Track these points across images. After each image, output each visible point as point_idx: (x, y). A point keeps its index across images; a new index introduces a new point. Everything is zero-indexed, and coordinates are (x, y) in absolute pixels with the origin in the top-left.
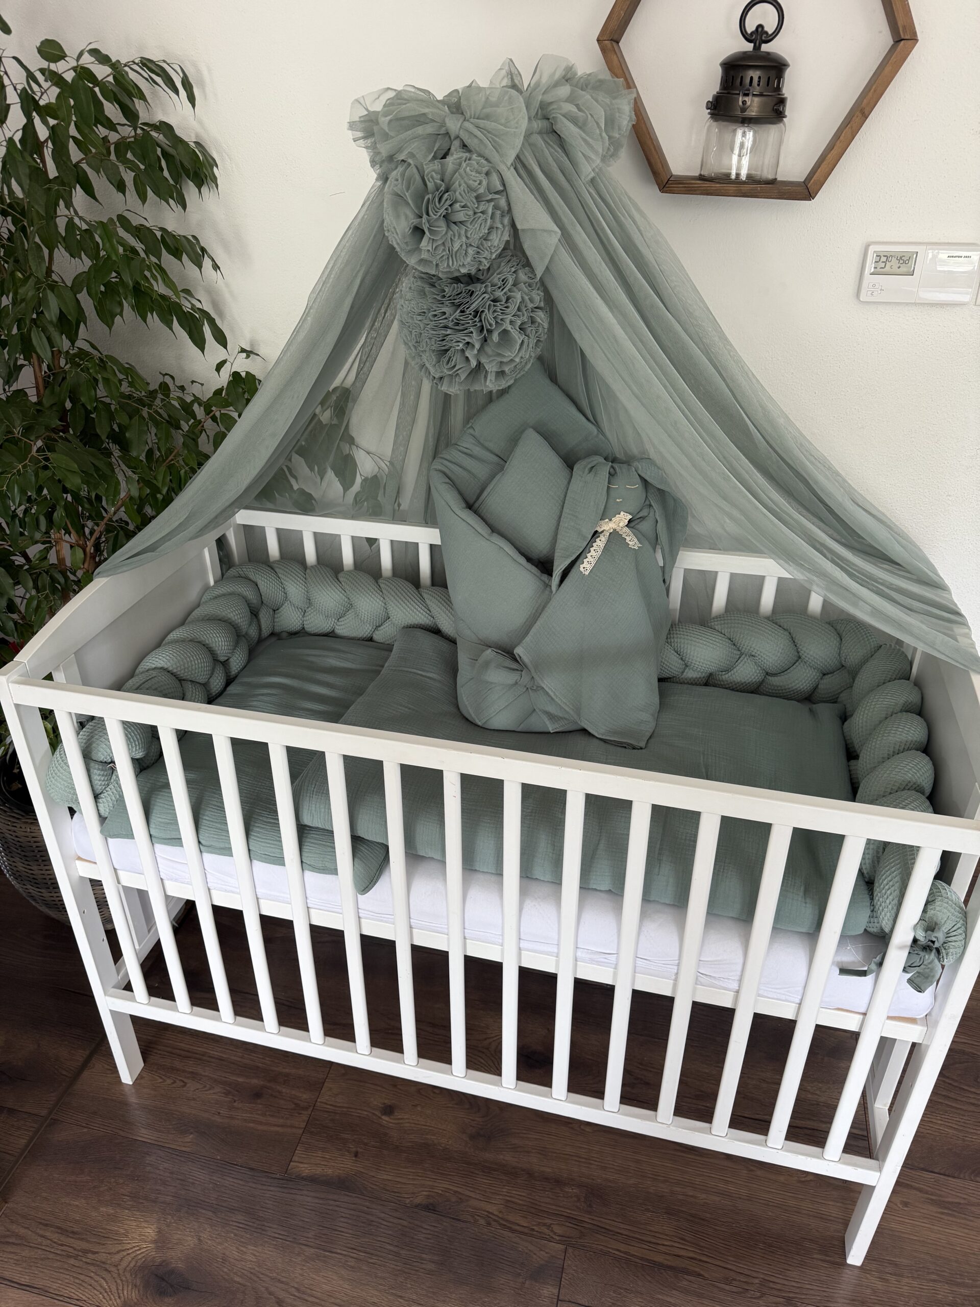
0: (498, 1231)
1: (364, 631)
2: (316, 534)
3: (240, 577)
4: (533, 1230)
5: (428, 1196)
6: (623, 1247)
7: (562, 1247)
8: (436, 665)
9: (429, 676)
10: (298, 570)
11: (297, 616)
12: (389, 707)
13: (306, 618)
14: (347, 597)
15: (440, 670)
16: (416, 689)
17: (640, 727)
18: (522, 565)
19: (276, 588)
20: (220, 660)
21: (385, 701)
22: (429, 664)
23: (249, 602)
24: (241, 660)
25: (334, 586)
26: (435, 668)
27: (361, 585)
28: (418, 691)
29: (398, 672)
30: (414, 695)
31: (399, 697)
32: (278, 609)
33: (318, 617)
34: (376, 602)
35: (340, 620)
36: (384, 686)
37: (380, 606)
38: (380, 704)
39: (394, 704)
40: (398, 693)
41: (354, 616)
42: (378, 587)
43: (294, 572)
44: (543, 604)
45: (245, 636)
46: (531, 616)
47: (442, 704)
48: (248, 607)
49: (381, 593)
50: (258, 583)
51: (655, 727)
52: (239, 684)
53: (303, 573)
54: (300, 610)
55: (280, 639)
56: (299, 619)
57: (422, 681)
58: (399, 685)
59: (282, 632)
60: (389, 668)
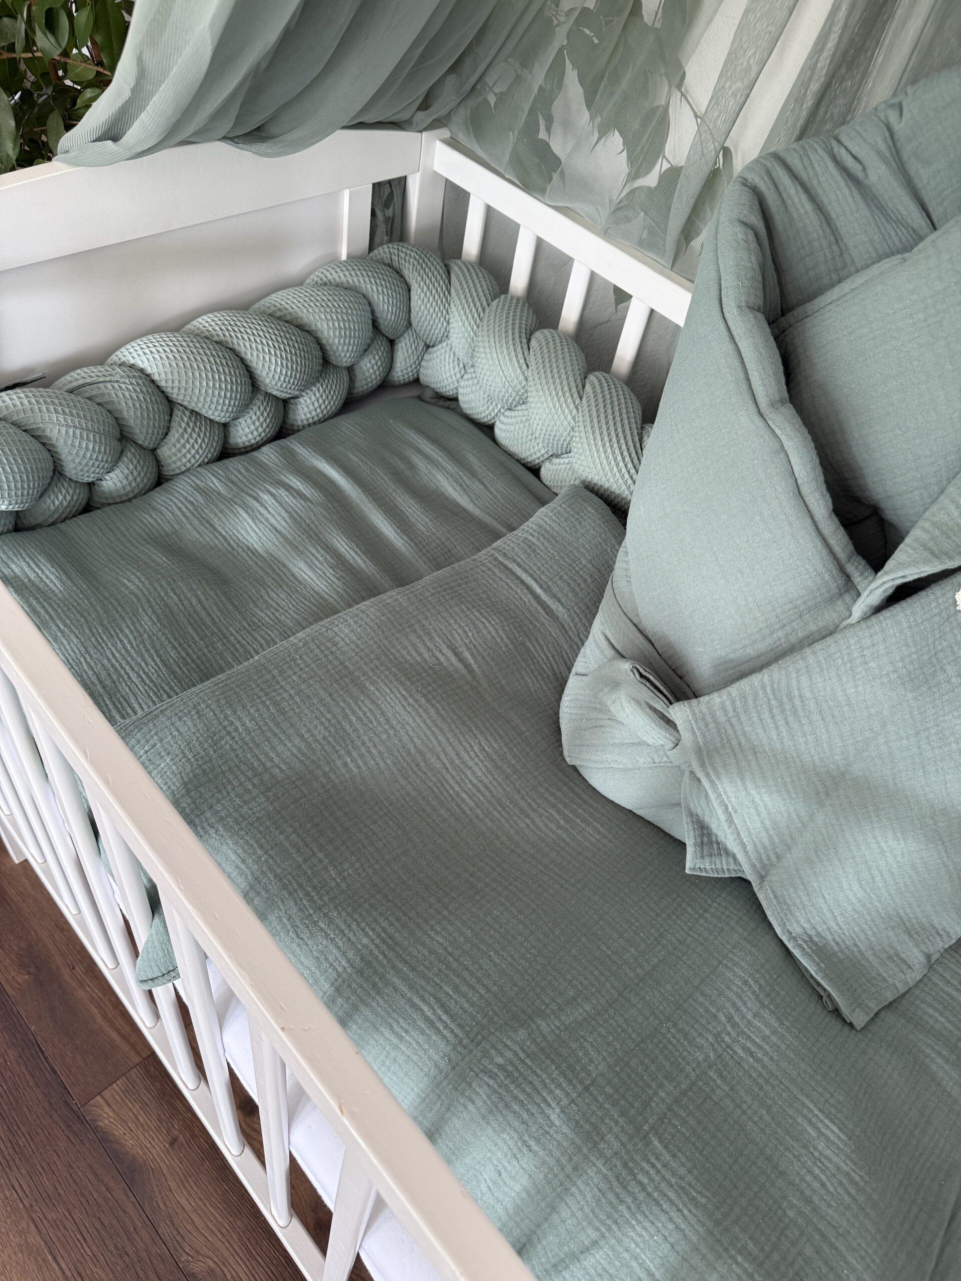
1: (530, 451)
2: (540, 244)
3: (390, 266)
5: (213, 1271)
8: (577, 589)
9: (548, 607)
10: (481, 294)
11: (452, 372)
12: (425, 638)
13: (462, 383)
14: (526, 379)
15: (577, 604)
16: (505, 623)
17: (881, 971)
18: (812, 518)
19: (437, 309)
20: (268, 395)
21: (426, 623)
22: (566, 582)
23: (378, 314)
24: (320, 407)
25: (515, 350)
26: (570, 595)
27: (555, 370)
28: (507, 628)
29: (501, 570)
30: (493, 637)
31: (460, 626)
32: (433, 346)
33: (476, 391)
34: (563, 412)
35: (508, 413)
36: (452, 588)
37: (565, 423)
38: (412, 625)
39: (439, 636)
40: (467, 616)
41: (524, 419)
42: (580, 386)
43: (474, 294)
44: (812, 627)
45: (350, 370)
46: (769, 641)
47: (535, 676)
48: (371, 322)
49: (578, 401)
50: (412, 288)
51: (916, 985)
52: (282, 448)
53: (485, 303)
54: (461, 365)
55: (420, 398)
56: (454, 378)
57: (530, 611)
58: (480, 600)
59: (428, 387)
60: (493, 555)
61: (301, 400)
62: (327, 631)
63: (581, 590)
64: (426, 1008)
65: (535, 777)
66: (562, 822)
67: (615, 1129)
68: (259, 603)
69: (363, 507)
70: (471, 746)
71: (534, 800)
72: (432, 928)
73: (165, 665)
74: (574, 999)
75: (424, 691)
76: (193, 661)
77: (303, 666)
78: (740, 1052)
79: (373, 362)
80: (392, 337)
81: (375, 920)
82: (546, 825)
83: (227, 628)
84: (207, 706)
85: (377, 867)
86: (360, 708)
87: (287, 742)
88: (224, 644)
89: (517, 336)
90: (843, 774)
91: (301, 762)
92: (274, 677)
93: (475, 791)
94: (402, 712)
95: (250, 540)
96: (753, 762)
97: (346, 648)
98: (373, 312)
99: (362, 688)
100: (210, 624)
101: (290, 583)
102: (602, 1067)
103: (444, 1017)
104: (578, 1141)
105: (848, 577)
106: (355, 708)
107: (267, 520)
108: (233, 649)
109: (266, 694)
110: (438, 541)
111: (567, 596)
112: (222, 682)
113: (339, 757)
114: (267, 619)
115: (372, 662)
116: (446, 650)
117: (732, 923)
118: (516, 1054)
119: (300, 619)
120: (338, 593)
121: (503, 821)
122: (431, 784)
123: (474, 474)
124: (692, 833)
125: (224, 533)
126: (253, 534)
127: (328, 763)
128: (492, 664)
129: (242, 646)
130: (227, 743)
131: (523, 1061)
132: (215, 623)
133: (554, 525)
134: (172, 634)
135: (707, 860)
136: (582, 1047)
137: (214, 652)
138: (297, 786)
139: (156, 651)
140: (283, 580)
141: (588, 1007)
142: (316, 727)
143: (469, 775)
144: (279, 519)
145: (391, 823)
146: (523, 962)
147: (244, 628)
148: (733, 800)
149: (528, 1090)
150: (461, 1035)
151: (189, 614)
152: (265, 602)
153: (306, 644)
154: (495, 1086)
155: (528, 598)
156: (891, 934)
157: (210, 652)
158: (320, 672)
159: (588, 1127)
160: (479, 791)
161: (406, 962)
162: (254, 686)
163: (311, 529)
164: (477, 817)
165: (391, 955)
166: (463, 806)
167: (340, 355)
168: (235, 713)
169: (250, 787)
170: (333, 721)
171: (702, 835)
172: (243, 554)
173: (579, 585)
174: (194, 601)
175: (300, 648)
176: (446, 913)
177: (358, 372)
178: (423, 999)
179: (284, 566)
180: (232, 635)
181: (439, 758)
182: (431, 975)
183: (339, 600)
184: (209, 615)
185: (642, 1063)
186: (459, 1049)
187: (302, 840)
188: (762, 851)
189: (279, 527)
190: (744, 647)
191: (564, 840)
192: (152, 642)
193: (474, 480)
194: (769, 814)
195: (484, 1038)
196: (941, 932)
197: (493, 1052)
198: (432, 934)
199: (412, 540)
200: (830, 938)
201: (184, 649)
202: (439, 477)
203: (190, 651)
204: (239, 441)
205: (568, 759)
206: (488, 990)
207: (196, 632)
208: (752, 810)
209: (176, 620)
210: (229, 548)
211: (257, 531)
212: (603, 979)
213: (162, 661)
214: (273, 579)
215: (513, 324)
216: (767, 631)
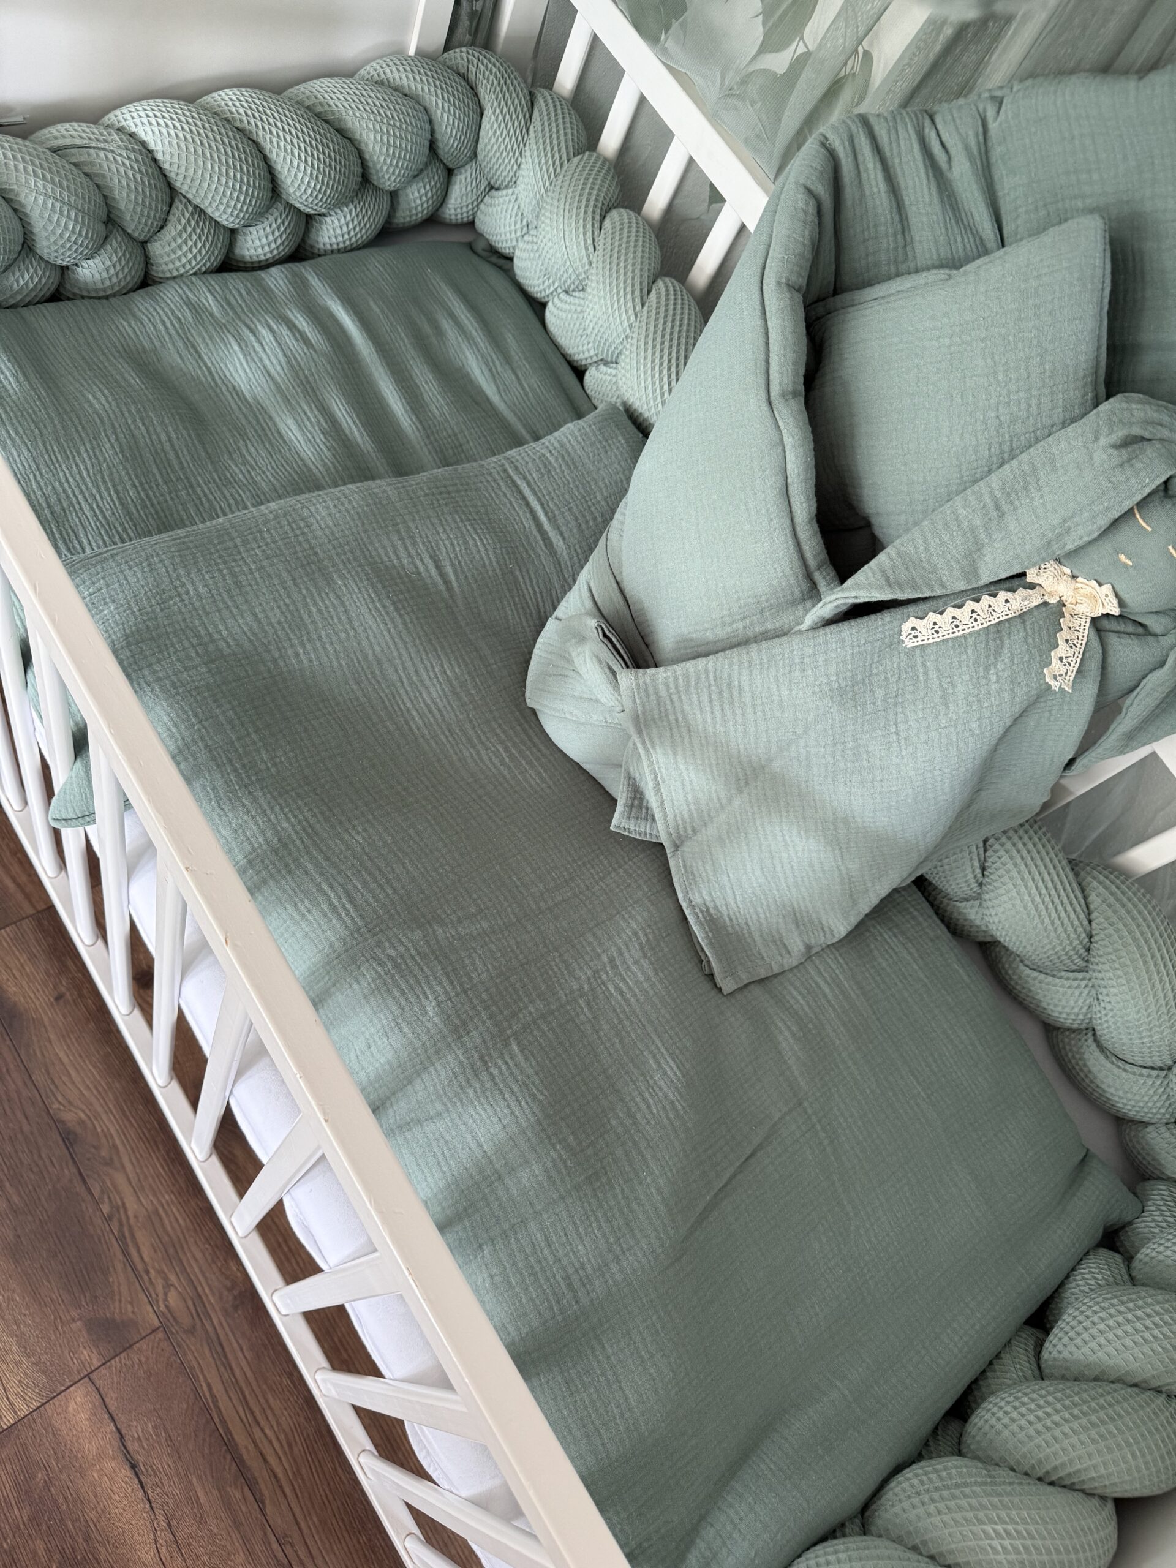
0: (111, 1236)
3: (465, 78)
4: (147, 1272)
5: (83, 1122)
6: (218, 1388)
7: (157, 1323)
8: (584, 526)
9: (549, 538)
10: (563, 144)
11: (513, 227)
12: (408, 543)
13: (521, 245)
14: (590, 263)
15: (580, 542)
16: (498, 546)
17: (763, 951)
18: (792, 519)
19: (509, 147)
20: (289, 206)
21: (412, 526)
22: (573, 514)
23: (438, 136)
24: (349, 233)
25: (585, 227)
26: (575, 531)
27: (622, 264)
28: (498, 551)
29: (507, 485)
30: (482, 559)
31: (449, 538)
32: (498, 189)
33: (534, 259)
34: (620, 315)
35: (563, 296)
36: (449, 493)
37: (620, 329)
38: (397, 524)
39: (423, 543)
40: (458, 528)
41: (579, 309)
42: (645, 291)
43: (555, 142)
44: (769, 626)
45: (393, 196)
46: (728, 629)
47: (517, 609)
48: (427, 144)
49: (639, 308)
50: (486, 113)
51: (791, 970)
52: (295, 274)
53: (565, 157)
54: (524, 222)
55: (470, 246)
56: (513, 235)
57: (527, 537)
58: (477, 513)
59: (482, 235)
60: (503, 465)
61: (328, 219)
62: (302, 508)
63: (588, 528)
64: (332, 895)
65: (491, 712)
66: (507, 760)
67: (481, 1028)
68: (234, 456)
69: (373, 369)
70: (433, 667)
71: (484, 733)
72: (354, 827)
73: (122, 504)
74: (475, 915)
75: (395, 598)
76: (152, 505)
77: (269, 540)
78: (612, 990)
79: (423, 191)
80: (451, 166)
81: (299, 809)
82: (490, 759)
83: (195, 477)
84: (161, 561)
85: (310, 761)
86: (323, 601)
87: (238, 618)
88: (188, 494)
89: (591, 209)
90: (763, 767)
91: (251, 641)
92: (236, 546)
93: (426, 712)
94: (367, 615)
95: (238, 379)
96: (686, 739)
97: (319, 533)
98: (432, 132)
99: (329, 580)
100: (177, 467)
101: (274, 441)
102: (483, 977)
103: (348, 906)
104: (445, 1031)
105: (814, 585)
106: (317, 598)
107: (261, 360)
108: (198, 502)
109: (225, 562)
110: (450, 431)
111: (571, 530)
112: (180, 538)
113: (292, 646)
114: (241, 476)
115: (345, 554)
116: (427, 560)
117: (641, 882)
118: (408, 950)
119: (277, 485)
120: (325, 465)
121: (448, 746)
122: (382, 695)
123: (508, 360)
124: (625, 794)
125: (209, 364)
126: (242, 374)
127: (279, 649)
128: (474, 586)
129: (209, 500)
130: (175, 604)
131: (412, 957)
132: (182, 468)
133: (577, 447)
134: (135, 470)
135: (633, 821)
136: (470, 956)
137: (177, 501)
138: (242, 665)
139: (114, 486)
140: (266, 435)
141: (485, 925)
142: (272, 609)
143: (425, 695)
144: (275, 361)
145: (333, 722)
146: (434, 874)
147: (214, 481)
148: (663, 770)
149: (411, 982)
150: (360, 923)
151: (156, 451)
152: (242, 455)
153: (276, 517)
154: (382, 973)
155: (529, 523)
156: (780, 921)
157: (172, 499)
158: (286, 552)
159: (457, 1022)
160: (430, 712)
161: (322, 852)
162: (213, 550)
163: (309, 382)
164: (423, 737)
165: (308, 842)
166: (411, 723)
167: (383, 177)
168: (189, 574)
169: (193, 654)
170: (291, 608)
171: (634, 798)
172: (227, 394)
173: (587, 522)
174: (163, 437)
175: (269, 521)
176: (371, 817)
177: (402, 199)
178: (331, 887)
179: (271, 418)
180: (199, 485)
181: (396, 671)
182: (343, 867)
183: (325, 473)
184: (178, 457)
185: (521, 980)
186: (356, 935)
187: (239, 718)
188: (680, 822)
189: (272, 371)
190: (705, 630)
191: (504, 777)
192: (111, 474)
193: (507, 367)
194: (693, 790)
195: (381, 931)
196: (827, 929)
197: (387, 944)
198: (353, 833)
199: (421, 422)
200: (725, 913)
201: (144, 490)
202: (468, 353)
203: (151, 494)
204: (246, 253)
205: (528, 701)
206: (395, 891)
207: (161, 473)
208: (679, 783)
209: (141, 455)
210: (212, 384)
211: (248, 370)
212: (506, 904)
213: (119, 498)
214: (256, 431)
215: (590, 194)
216: (728, 620)
